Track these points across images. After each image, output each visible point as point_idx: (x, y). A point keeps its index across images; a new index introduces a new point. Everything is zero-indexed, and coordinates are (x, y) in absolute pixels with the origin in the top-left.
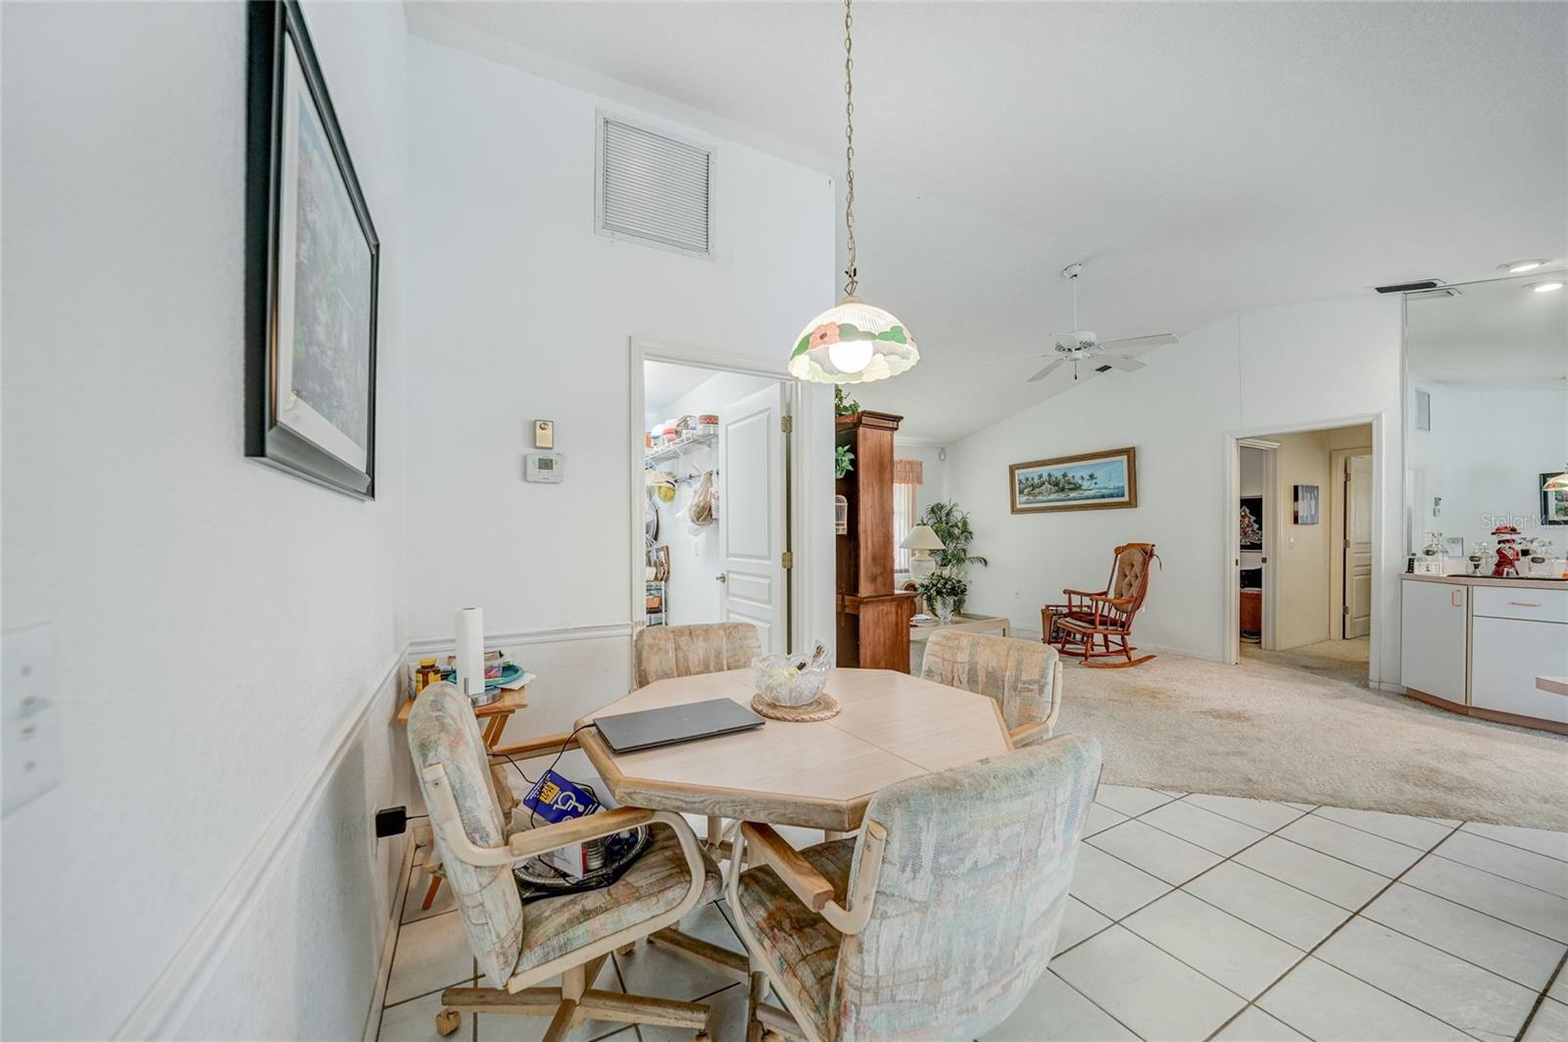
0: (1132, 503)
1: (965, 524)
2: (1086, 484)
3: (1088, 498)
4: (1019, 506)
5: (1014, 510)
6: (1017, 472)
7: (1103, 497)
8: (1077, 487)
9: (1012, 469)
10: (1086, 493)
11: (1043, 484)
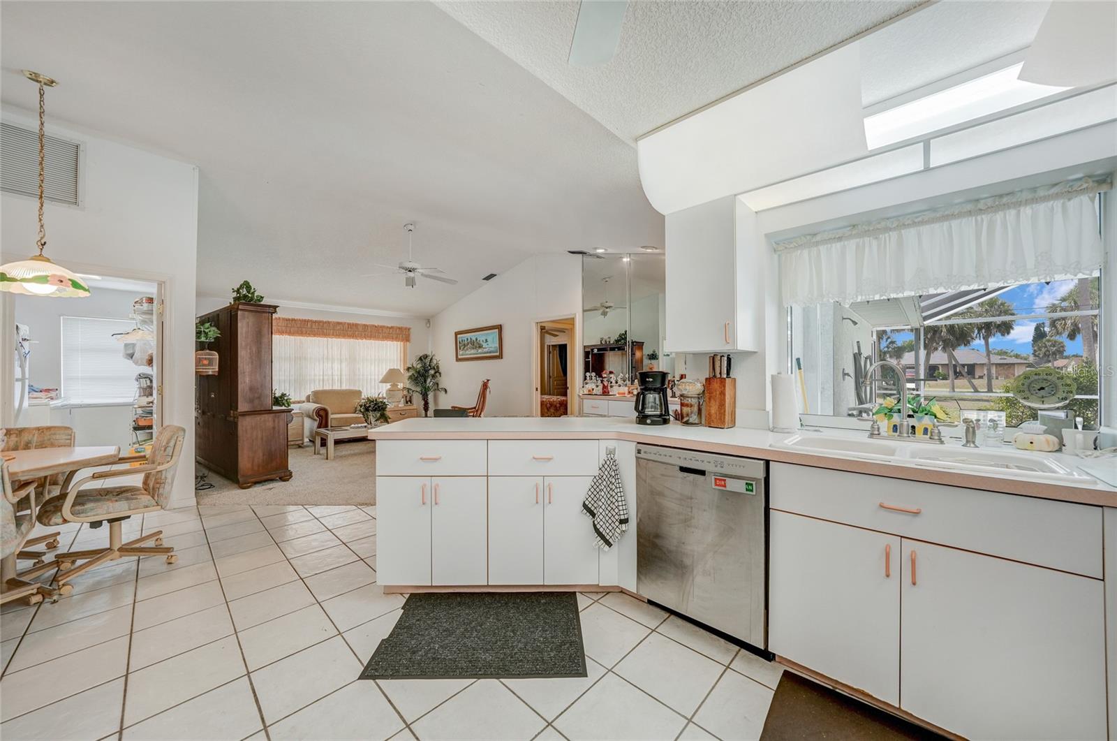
0: (500, 357)
1: (438, 367)
2: (484, 345)
3: (485, 353)
4: (459, 357)
5: (458, 360)
6: (458, 336)
7: (490, 352)
8: (480, 347)
9: (456, 334)
10: (485, 350)
11: (468, 344)
